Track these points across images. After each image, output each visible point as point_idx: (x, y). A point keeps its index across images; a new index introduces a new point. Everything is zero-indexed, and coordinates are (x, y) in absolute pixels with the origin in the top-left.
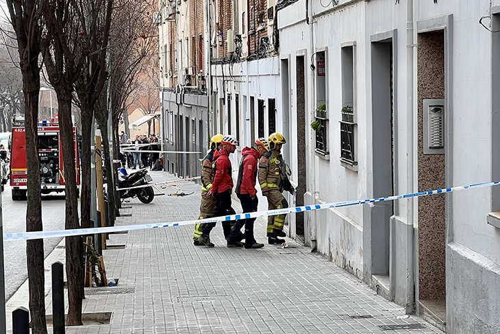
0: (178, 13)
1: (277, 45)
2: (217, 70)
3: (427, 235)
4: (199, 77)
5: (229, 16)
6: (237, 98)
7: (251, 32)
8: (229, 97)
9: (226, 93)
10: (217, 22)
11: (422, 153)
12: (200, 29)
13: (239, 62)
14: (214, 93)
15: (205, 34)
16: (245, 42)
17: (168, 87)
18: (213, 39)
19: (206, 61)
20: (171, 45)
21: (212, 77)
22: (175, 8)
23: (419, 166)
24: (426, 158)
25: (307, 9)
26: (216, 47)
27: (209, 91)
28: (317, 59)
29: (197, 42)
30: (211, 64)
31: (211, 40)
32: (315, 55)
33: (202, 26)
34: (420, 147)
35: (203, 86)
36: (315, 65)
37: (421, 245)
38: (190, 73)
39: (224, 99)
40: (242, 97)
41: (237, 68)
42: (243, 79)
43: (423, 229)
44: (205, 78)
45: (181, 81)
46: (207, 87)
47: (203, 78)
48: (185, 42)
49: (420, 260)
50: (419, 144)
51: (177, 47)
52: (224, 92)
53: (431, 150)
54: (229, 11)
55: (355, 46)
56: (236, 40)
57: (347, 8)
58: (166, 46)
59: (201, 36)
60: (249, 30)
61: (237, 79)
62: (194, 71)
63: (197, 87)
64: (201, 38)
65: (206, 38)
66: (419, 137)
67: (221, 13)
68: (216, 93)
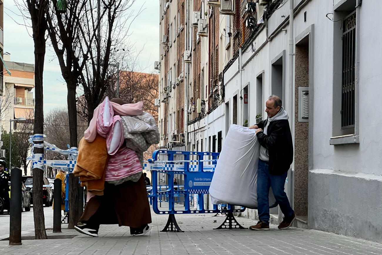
0: (170, 97)
1: (223, 96)
2: (191, 128)
3: (300, 174)
4: (181, 135)
5: (199, 91)
6: (202, 142)
7: (210, 95)
8: (197, 143)
9: (196, 140)
10: (192, 97)
11: (298, 121)
12: (182, 104)
13: (203, 118)
14: (189, 143)
15: (185, 107)
16: (207, 103)
17: (163, 146)
18: (189, 109)
19: (185, 124)
20: (165, 119)
21: (188, 133)
22: (168, 94)
23: (295, 129)
24: (300, 124)
25: (239, 63)
26: (191, 114)
27: (186, 144)
28: (244, 93)
29: (180, 112)
30: (188, 125)
31: (188, 109)
32: (243, 90)
33: (184, 102)
34: (297, 117)
35: (183, 140)
36: (243, 97)
37: (296, 180)
38: (176, 133)
39: (195, 145)
40: (205, 139)
41: (203, 122)
42: (205, 128)
43: (297, 170)
44: (184, 135)
45: (170, 140)
46: (185, 141)
47: (183, 135)
48: (173, 115)
49: (295, 190)
50: (295, 116)
51: (169, 119)
52: (195, 140)
53: (304, 119)
54: (199, 89)
55: (264, 73)
56: (202, 103)
57: (260, 52)
58: (162, 120)
59: (183, 109)
60: (209, 94)
61: (202, 129)
62: (178, 132)
63: (179, 142)
64: (183, 110)
65: (185, 109)
66: (296, 111)
67: (195, 90)
68: (190, 143)
